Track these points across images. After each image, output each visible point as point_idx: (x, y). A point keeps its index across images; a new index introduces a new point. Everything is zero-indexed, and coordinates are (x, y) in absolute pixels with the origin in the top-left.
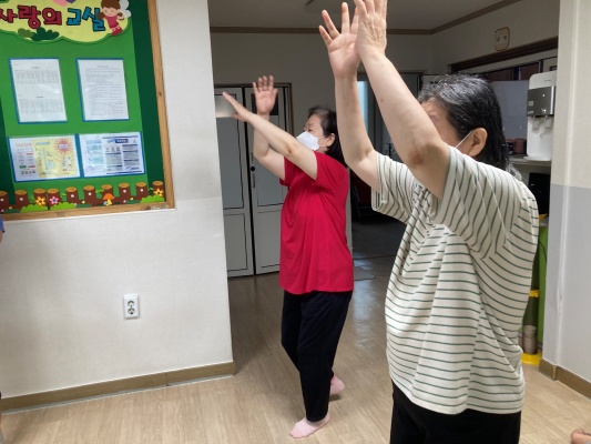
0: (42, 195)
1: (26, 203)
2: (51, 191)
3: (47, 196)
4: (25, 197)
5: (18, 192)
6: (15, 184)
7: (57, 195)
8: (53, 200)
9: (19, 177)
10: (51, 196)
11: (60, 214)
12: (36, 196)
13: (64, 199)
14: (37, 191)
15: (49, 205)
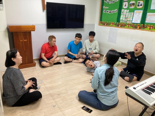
0: (149, 26)
1: (146, 27)
2: (152, 26)
3: (150, 26)
4: (146, 26)
5: (145, 25)
6: (145, 23)
7: (152, 27)
8: (151, 28)
9: (146, 22)
10: (151, 27)
11: (152, 31)
12: (148, 26)
13: (154, 28)
14: (149, 25)
15: (150, 29)
